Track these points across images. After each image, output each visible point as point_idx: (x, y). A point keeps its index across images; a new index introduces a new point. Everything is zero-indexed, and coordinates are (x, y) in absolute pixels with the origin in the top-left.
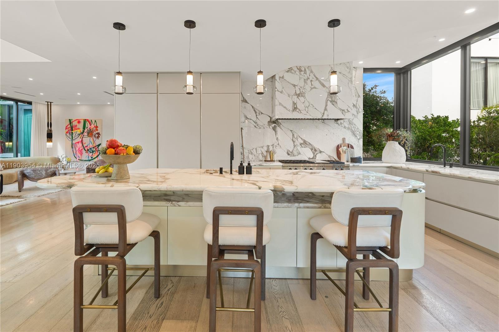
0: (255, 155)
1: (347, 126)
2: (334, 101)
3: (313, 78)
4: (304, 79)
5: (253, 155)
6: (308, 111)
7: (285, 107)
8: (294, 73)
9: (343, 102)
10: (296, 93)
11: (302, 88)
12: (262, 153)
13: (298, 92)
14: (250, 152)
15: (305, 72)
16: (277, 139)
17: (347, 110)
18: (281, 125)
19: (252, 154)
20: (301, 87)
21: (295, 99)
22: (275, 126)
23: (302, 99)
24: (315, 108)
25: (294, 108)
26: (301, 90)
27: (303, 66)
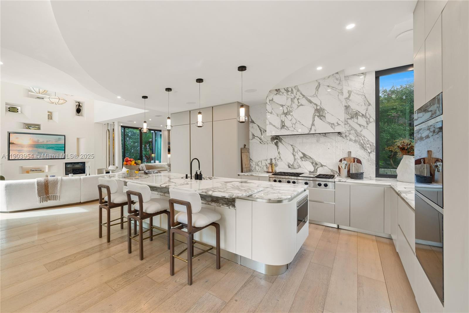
0: (260, 167)
1: (353, 138)
2: (322, 116)
3: (300, 96)
4: (291, 99)
5: (259, 167)
6: (295, 127)
7: (274, 126)
8: (282, 94)
9: (332, 115)
10: (284, 112)
11: (290, 107)
12: (266, 165)
13: (285, 111)
14: (256, 164)
15: (292, 92)
16: (279, 153)
17: (337, 123)
18: (282, 141)
19: (258, 165)
20: (288, 106)
21: (283, 117)
22: (276, 141)
23: (289, 117)
24: (302, 124)
25: (282, 126)
26: (289, 109)
27: (290, 87)
